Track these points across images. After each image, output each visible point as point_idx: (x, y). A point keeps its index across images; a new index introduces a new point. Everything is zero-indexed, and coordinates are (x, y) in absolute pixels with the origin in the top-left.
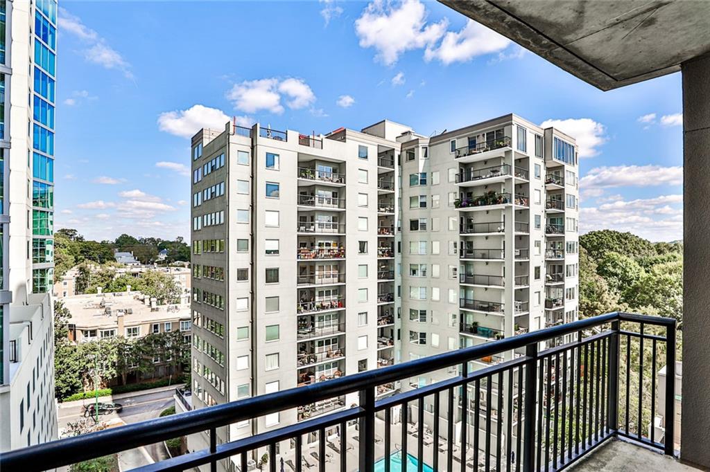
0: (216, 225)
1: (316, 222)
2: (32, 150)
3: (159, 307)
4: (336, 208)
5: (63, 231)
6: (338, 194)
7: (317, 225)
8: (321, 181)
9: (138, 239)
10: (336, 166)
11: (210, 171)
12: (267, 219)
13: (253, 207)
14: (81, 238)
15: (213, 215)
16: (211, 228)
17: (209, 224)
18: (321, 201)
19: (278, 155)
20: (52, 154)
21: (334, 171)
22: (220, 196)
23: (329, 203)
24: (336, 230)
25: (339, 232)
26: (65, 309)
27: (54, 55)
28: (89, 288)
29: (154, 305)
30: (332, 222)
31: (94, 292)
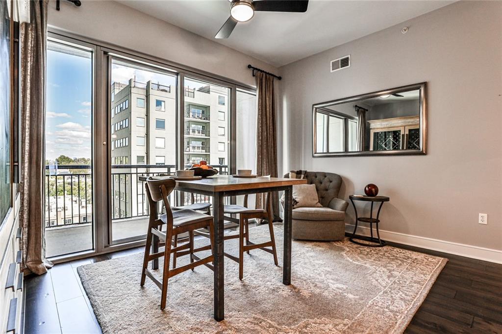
0: (123, 147)
1: (190, 145)
4: (204, 136)
6: (206, 128)
7: (191, 147)
8: (193, 119)
9: (73, 159)
10: (204, 109)
11: (119, 111)
12: (156, 142)
13: (147, 135)
15: (121, 140)
16: (120, 149)
17: (119, 146)
18: (194, 131)
19: (164, 102)
21: (203, 112)
22: (126, 127)
23: (199, 132)
24: (204, 151)
25: (206, 152)
30: (201, 146)
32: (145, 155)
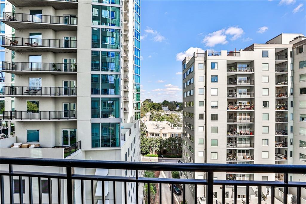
0: (191, 96)
1: (238, 92)
2: (134, 74)
3: (174, 127)
4: (249, 85)
5: (147, 99)
6: (251, 78)
7: (238, 94)
8: (240, 72)
9: (170, 102)
10: (248, 64)
12: (212, 92)
13: (206, 87)
14: (152, 102)
15: (190, 91)
16: (189, 97)
17: (189, 95)
18: (240, 82)
19: (217, 63)
20: (140, 74)
21: (248, 66)
22: (192, 83)
23: (245, 82)
24: (249, 96)
25: (251, 97)
26: (145, 126)
27: (140, 42)
28: (154, 119)
29: (173, 127)
30: (246, 92)
31: (155, 120)
32: (204, 101)
